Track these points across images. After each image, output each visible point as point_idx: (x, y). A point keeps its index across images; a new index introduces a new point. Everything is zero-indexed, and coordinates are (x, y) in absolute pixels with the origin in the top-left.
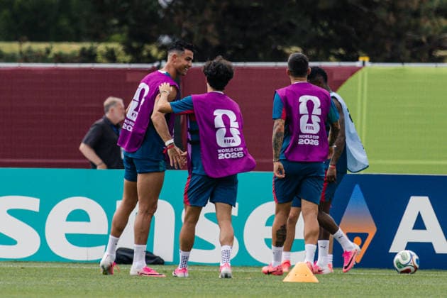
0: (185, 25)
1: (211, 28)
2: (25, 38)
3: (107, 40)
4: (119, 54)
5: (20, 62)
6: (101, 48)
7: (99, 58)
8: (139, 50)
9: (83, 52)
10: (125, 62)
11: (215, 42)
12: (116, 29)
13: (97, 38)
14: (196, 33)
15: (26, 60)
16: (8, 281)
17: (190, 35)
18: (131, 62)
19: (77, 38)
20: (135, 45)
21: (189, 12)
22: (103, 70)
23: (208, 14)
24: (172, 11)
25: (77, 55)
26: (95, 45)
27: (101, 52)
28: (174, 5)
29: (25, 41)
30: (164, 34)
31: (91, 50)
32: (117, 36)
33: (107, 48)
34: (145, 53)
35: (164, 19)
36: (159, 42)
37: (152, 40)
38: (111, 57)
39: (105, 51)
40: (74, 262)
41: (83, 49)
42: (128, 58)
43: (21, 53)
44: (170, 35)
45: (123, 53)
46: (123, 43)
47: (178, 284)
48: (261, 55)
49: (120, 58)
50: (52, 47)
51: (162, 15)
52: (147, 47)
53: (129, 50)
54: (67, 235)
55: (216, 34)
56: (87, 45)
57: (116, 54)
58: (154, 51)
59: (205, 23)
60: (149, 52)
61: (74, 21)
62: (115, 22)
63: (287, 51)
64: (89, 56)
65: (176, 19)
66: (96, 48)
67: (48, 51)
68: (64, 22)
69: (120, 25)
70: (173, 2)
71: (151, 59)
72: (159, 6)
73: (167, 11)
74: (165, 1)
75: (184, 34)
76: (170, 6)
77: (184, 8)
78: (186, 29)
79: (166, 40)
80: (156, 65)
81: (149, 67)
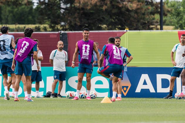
0: (69, 18)
1: (77, 19)
2: (17, 23)
3: (44, 24)
4: (48, 28)
6: (42, 26)
7: (41, 30)
8: (54, 27)
9: (36, 28)
10: (50, 31)
11: (79, 24)
12: (47, 20)
13: (41, 23)
14: (73, 21)
15: (18, 31)
16: (12, 104)
17: (71, 22)
19: (34, 24)
20: (53, 25)
21: (70, 14)
22: (42, 34)
23: (76, 15)
24: (65, 14)
26: (40, 25)
27: (42, 28)
28: (65, 12)
29: (17, 24)
30: (62, 22)
31: (39, 27)
32: (47, 22)
33: (44, 26)
34: (56, 28)
35: (62, 17)
36: (61, 24)
38: (45, 29)
39: (43, 27)
41: (36, 27)
42: (50, 30)
43: (16, 28)
44: (64, 22)
45: (49, 28)
46: (49, 25)
48: (94, 28)
49: (48, 30)
50: (26, 26)
51: (61, 15)
53: (51, 27)
55: (79, 21)
56: (37, 25)
58: (59, 27)
59: (75, 18)
60: (57, 27)
61: (33, 17)
62: (46, 18)
63: (102, 26)
64: (38, 29)
65: (66, 17)
66: (40, 26)
67: (25, 28)
68: (30, 17)
70: (65, 11)
71: (58, 30)
72: (61, 12)
73: (63, 14)
74: (62, 11)
75: (68, 22)
76: (64, 12)
77: (69, 13)
78: (69, 20)
79: (63, 23)
80: (59, 32)
81: (57, 32)
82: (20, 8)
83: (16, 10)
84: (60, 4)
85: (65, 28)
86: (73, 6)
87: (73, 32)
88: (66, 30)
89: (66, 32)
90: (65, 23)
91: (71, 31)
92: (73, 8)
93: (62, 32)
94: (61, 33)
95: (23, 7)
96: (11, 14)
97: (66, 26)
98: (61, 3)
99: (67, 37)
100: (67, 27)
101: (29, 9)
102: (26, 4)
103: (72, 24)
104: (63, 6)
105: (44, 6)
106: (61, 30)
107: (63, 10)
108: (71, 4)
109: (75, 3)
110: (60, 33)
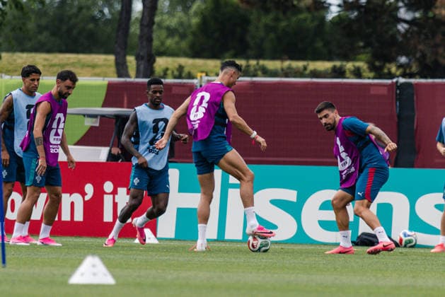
0: (421, 47)
1: (441, 50)
2: (286, 57)
3: (354, 60)
4: (364, 71)
5: (281, 77)
6: (349, 66)
7: (348, 74)
8: (381, 68)
9: (334, 69)
10: (369, 78)
11: (443, 62)
12: (362, 50)
13: (346, 58)
14: (429, 55)
15: (286, 75)
17: (424, 56)
18: (374, 78)
19: (330, 59)
20: (377, 64)
21: (423, 37)
22: (351, 85)
23: (439, 38)
24: (409, 35)
25: (330, 71)
26: (344, 63)
27: (349, 69)
28: (411, 30)
29: (286, 60)
30: (402, 55)
31: (341, 68)
32: (363, 57)
33: (354, 66)
34: (386, 71)
35: (401, 42)
36: (398, 61)
37: (392, 59)
38: (358, 73)
39: (352, 68)
40: (325, 244)
41: (335, 67)
42: (372, 75)
43: (282, 70)
44: (407, 55)
45: (367, 70)
46: (368, 62)
47: (411, 264)
49: (365, 74)
50: (308, 65)
51: (400, 39)
52: (388, 65)
53: (372, 68)
54: (319, 221)
56: (338, 64)
57: (362, 71)
58: (393, 69)
59: (436, 46)
60: (389, 69)
61: (327, 44)
62: (361, 44)
64: (339, 73)
65: (412, 42)
66: (345, 66)
67: (305, 68)
68: (319, 44)
69: (364, 47)
70: (410, 28)
71: (391, 76)
72: (398, 31)
73: (404, 35)
74: (402, 27)
75: (418, 55)
76: (407, 31)
77: (419, 33)
78: (421, 51)
79: (403, 60)
80: (395, 80)
81: (389, 81)
82: (294, 19)
83: (283, 24)
84: (397, 9)
85: (408, 71)
86: (431, 14)
87: (430, 81)
88: (411, 76)
89: (413, 81)
90: (410, 60)
91: (425, 77)
92: (431, 21)
93: (402, 80)
94: (399, 84)
95: (302, 16)
96: (272, 36)
97: (411, 68)
98: (400, 7)
99: (413, 94)
100: (414, 69)
101: (316, 23)
102: (308, 9)
103: (428, 61)
104: (403, 13)
105: (356, 13)
106: (398, 77)
107: (406, 26)
108: (426, 12)
109: (436, 8)
110: (397, 82)
